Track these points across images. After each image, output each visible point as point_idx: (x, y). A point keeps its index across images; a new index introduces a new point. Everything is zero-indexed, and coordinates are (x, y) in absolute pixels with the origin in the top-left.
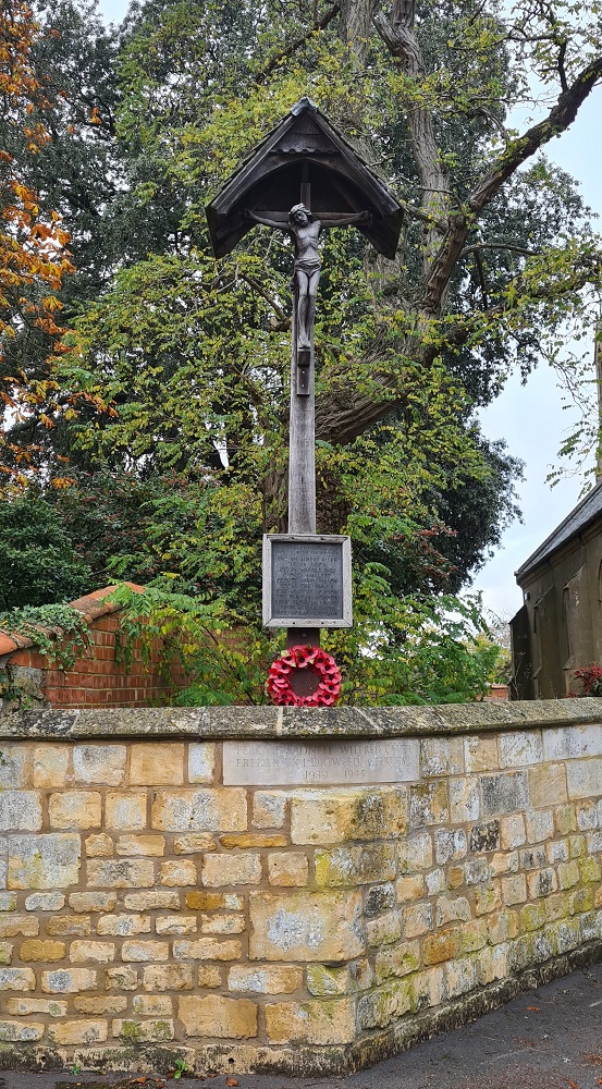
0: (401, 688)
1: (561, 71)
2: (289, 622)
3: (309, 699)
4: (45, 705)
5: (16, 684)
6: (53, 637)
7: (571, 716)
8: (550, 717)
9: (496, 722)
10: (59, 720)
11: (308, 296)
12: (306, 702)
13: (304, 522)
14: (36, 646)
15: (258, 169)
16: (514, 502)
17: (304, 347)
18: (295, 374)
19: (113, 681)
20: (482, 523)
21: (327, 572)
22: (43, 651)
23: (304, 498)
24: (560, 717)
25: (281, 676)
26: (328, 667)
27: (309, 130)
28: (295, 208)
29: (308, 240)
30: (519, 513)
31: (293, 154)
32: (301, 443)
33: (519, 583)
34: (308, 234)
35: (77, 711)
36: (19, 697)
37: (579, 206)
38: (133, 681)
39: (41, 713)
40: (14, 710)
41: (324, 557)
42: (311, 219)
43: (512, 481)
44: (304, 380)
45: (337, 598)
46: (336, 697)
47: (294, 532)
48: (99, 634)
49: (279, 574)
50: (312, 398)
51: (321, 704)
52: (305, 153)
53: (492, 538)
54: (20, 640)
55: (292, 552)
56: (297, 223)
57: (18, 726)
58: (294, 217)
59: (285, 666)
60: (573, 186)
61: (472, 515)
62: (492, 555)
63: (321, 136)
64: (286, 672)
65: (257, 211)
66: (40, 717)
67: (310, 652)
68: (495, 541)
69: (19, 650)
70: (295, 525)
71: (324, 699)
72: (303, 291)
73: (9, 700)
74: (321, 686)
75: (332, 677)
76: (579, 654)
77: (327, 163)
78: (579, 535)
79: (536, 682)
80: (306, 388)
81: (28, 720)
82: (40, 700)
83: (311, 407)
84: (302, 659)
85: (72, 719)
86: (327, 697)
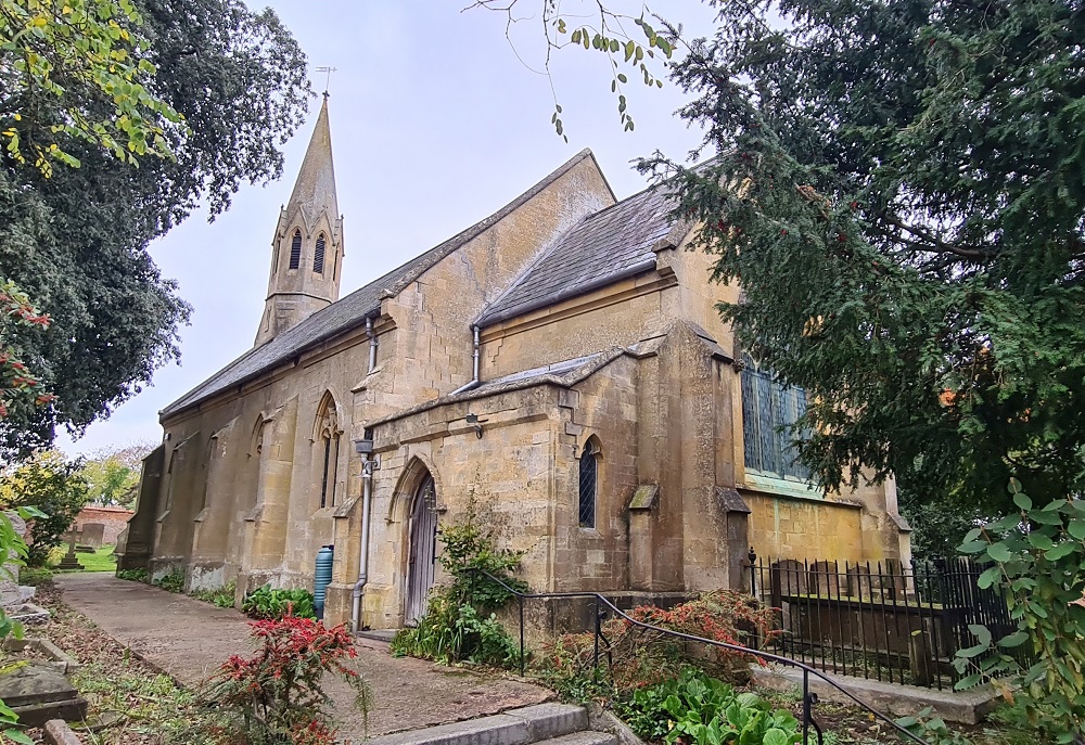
16: (174, 342)
30: (178, 355)
33: (162, 422)
43: (177, 323)
62: (139, 391)
76: (215, 507)
78: (240, 387)
79: (160, 526)
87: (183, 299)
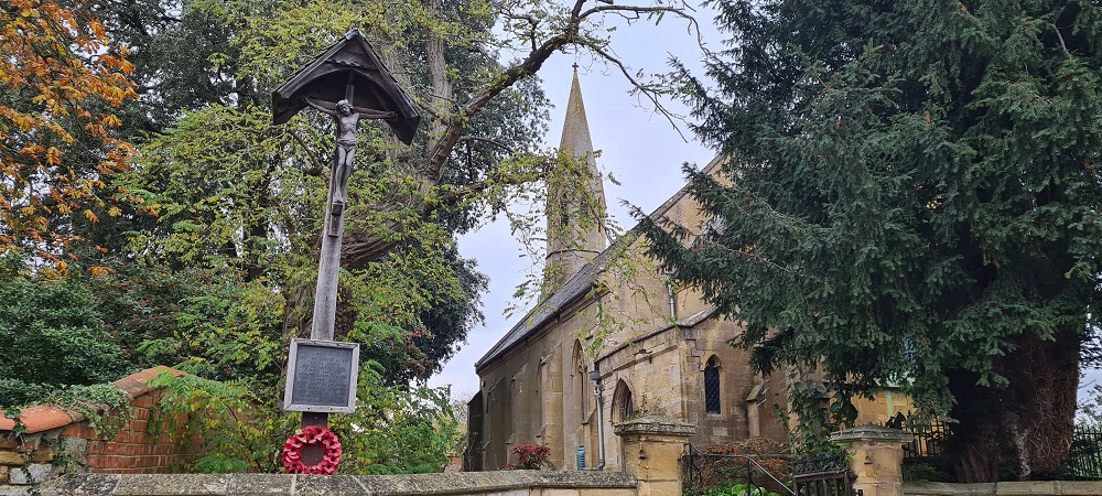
0: (383, 460)
1: (533, 38)
2: (305, 408)
3: (314, 468)
4: (87, 470)
5: (66, 452)
6: (101, 412)
7: (508, 483)
8: (493, 484)
9: (454, 488)
10: (102, 483)
11: (345, 165)
12: (312, 470)
13: (325, 331)
14: (87, 421)
15: (315, 69)
16: (479, 308)
17: (338, 202)
18: (329, 220)
19: (143, 449)
20: (454, 324)
21: (340, 370)
22: (92, 425)
23: (327, 313)
24: (500, 484)
25: (293, 449)
26: (332, 443)
27: (357, 50)
28: (341, 102)
29: (349, 126)
30: (483, 318)
31: (343, 65)
32: (328, 271)
33: (478, 372)
34: (349, 122)
35: (119, 476)
36: (66, 463)
37: (542, 98)
38: (159, 449)
39: (86, 477)
40: (61, 474)
41: (338, 359)
42: (352, 112)
43: (479, 292)
44: (336, 225)
45: (345, 391)
46: (336, 467)
47: (315, 337)
48: (137, 410)
49: (301, 370)
50: (340, 239)
51: (323, 472)
52: (352, 66)
53: (460, 336)
54: (74, 415)
55: (313, 354)
56: (341, 112)
57: (64, 488)
58: (339, 108)
59: (297, 442)
60: (539, 84)
61: (446, 317)
62: (459, 349)
63: (366, 56)
64: (298, 446)
65: (311, 98)
66: (85, 480)
67: (319, 431)
68: (462, 338)
69: (73, 423)
70: (317, 332)
71: (326, 469)
72: (341, 161)
73: (57, 465)
74: (325, 458)
75: (334, 451)
76: (518, 432)
77: (367, 75)
78: (526, 338)
79: (484, 453)
80: (336, 231)
81: (74, 482)
82: (83, 466)
83: (339, 245)
84: (312, 437)
85: (114, 482)
86: (329, 467)
87: (482, 273)
